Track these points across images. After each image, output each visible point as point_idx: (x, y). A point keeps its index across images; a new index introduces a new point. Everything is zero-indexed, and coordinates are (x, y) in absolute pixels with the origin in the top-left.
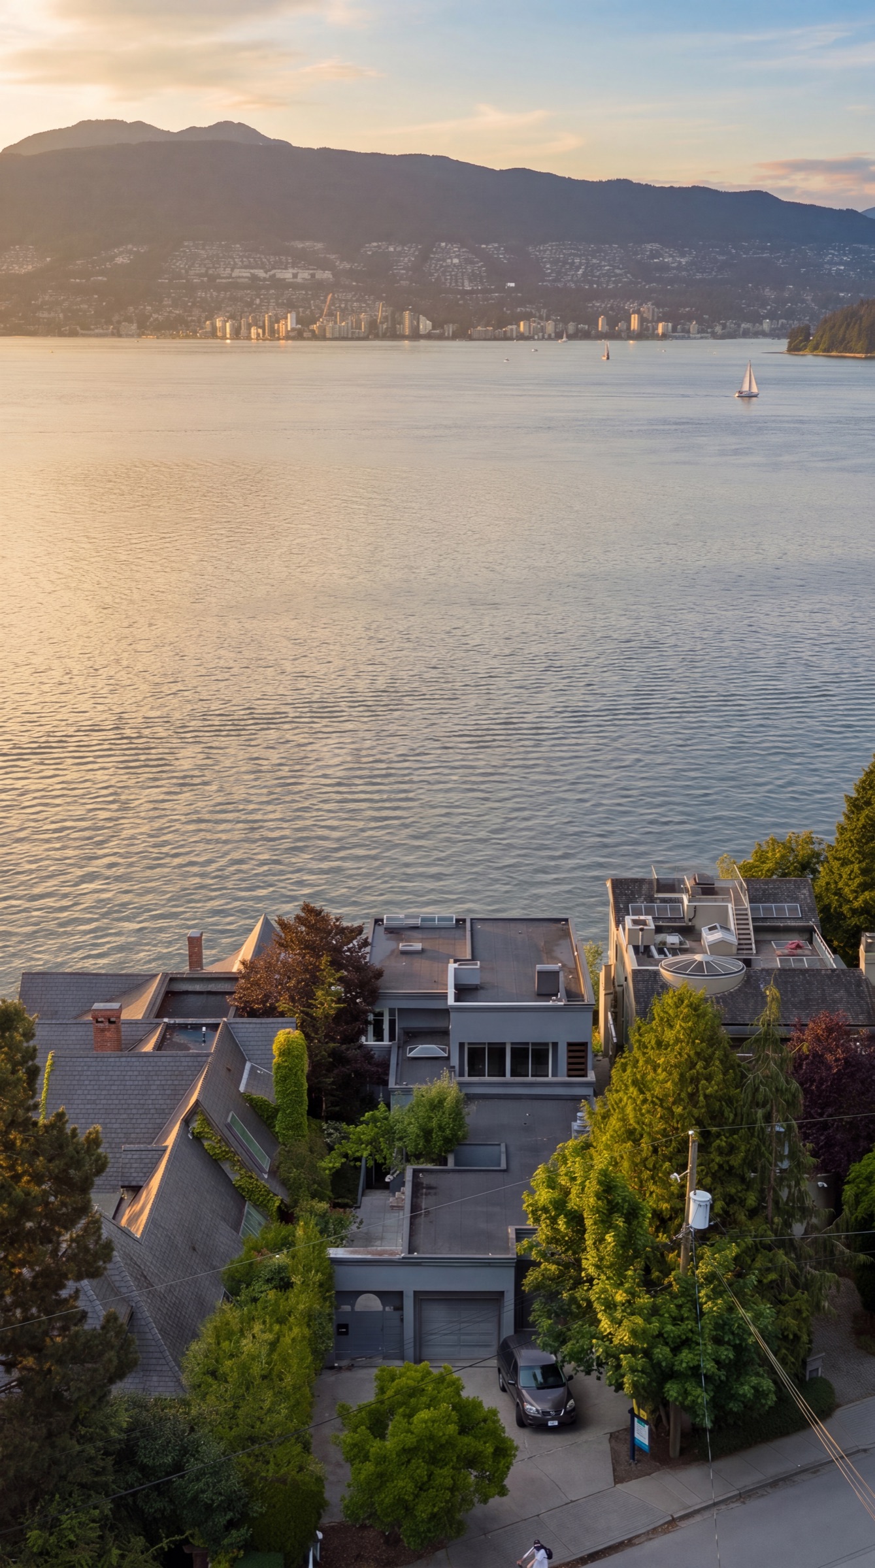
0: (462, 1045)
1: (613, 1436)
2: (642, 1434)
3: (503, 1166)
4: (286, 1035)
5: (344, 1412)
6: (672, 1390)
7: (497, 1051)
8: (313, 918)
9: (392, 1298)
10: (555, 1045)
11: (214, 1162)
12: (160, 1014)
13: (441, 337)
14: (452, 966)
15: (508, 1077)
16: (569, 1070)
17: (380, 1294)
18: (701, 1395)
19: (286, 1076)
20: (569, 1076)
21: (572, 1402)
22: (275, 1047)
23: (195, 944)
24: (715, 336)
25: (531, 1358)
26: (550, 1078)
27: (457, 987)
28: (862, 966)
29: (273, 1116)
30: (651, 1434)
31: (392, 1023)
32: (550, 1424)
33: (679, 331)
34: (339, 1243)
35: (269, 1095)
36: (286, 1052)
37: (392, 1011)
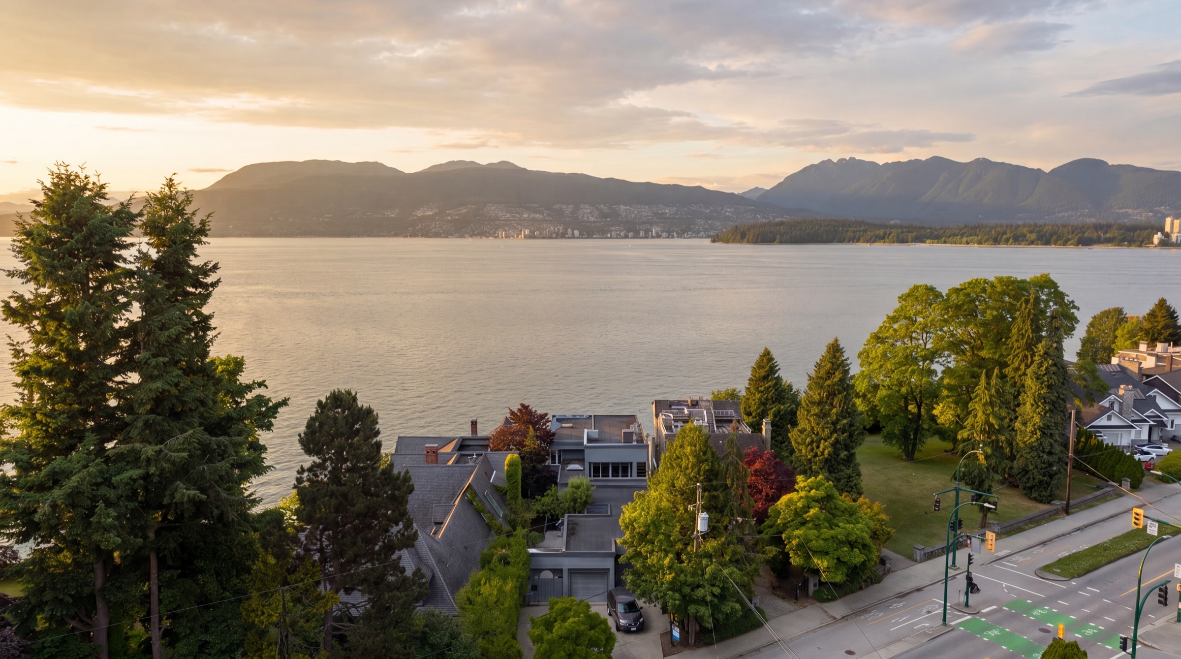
0: (590, 463)
1: (662, 635)
2: (676, 633)
3: (609, 514)
4: (511, 457)
5: (533, 621)
6: (692, 609)
7: (605, 466)
8: (525, 408)
9: (558, 572)
10: (631, 463)
11: (478, 512)
12: (459, 450)
13: (582, 238)
14: (586, 431)
15: (610, 478)
16: (638, 473)
17: (552, 570)
18: (705, 612)
19: (510, 476)
20: (638, 476)
21: (642, 619)
22: (506, 462)
23: (474, 424)
24: (684, 238)
25: (622, 598)
26: (629, 478)
27: (588, 439)
28: (764, 432)
29: (505, 493)
30: (680, 633)
31: (560, 457)
32: (632, 629)
33: (670, 236)
34: (534, 547)
35: (504, 484)
36: (511, 465)
37: (560, 451)
